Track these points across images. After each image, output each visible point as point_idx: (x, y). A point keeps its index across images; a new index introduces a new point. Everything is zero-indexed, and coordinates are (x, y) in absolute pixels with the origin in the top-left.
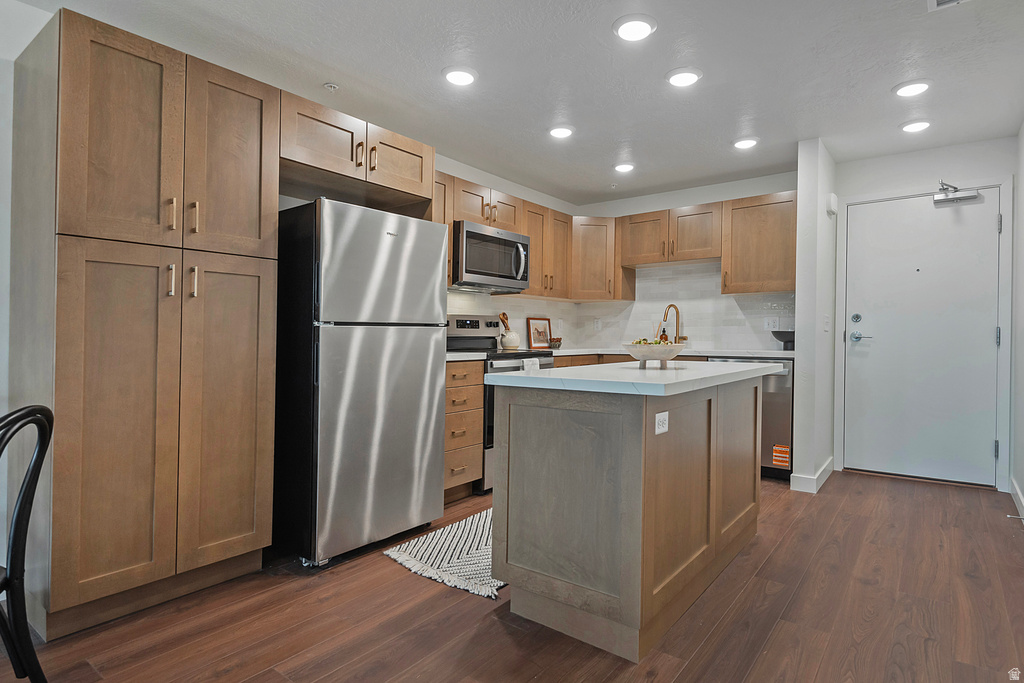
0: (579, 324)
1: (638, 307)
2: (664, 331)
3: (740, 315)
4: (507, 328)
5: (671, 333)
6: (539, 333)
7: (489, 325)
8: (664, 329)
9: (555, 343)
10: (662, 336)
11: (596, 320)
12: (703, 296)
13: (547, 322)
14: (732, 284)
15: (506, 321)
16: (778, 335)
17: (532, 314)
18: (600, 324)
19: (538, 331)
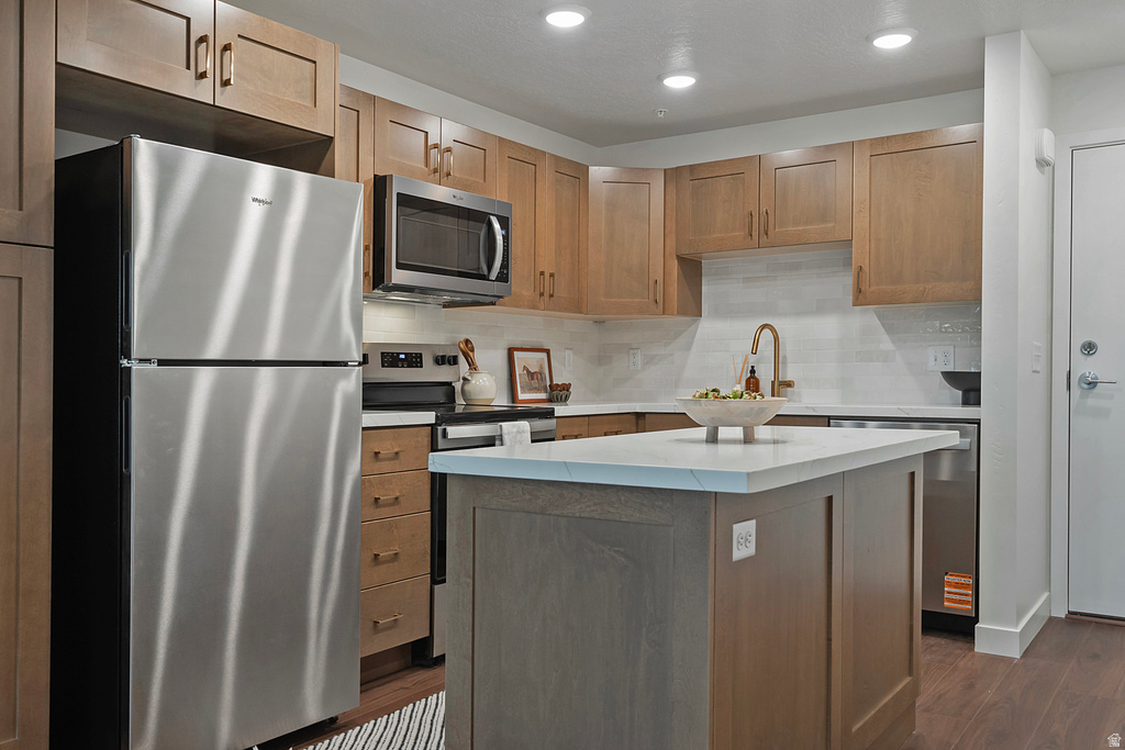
0: (602, 358)
1: (707, 327)
2: (753, 371)
3: (886, 344)
4: (472, 365)
5: (765, 376)
6: (531, 375)
7: (441, 360)
8: (753, 367)
9: (560, 393)
10: (748, 381)
11: (632, 351)
12: (820, 308)
13: (545, 355)
14: (872, 288)
15: (471, 354)
16: (952, 378)
17: (517, 341)
18: (639, 359)
19: (528, 372)
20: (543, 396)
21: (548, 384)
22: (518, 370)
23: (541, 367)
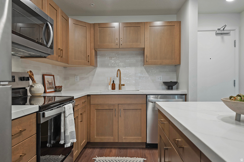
0: (66, 78)
1: (99, 70)
2: (113, 82)
3: (147, 75)
4: (33, 80)
5: (117, 83)
6: (50, 83)
7: (22, 79)
8: (113, 81)
9: (58, 89)
10: (112, 84)
11: (76, 76)
12: (130, 65)
13: (52, 77)
14: (150, 61)
15: (33, 76)
16: (165, 83)
17: (45, 72)
18: (78, 78)
19: (49, 82)
20: (53, 90)
21: (54, 87)
22: (46, 82)
23: (52, 81)
